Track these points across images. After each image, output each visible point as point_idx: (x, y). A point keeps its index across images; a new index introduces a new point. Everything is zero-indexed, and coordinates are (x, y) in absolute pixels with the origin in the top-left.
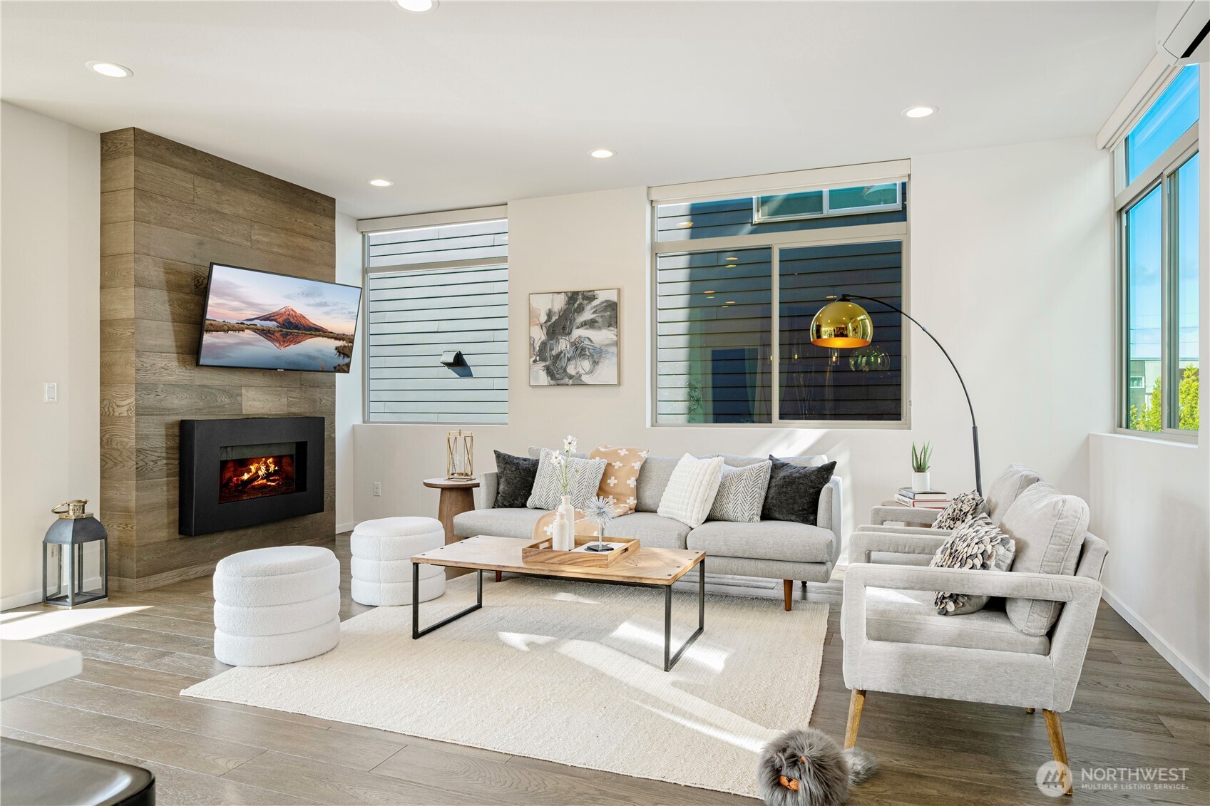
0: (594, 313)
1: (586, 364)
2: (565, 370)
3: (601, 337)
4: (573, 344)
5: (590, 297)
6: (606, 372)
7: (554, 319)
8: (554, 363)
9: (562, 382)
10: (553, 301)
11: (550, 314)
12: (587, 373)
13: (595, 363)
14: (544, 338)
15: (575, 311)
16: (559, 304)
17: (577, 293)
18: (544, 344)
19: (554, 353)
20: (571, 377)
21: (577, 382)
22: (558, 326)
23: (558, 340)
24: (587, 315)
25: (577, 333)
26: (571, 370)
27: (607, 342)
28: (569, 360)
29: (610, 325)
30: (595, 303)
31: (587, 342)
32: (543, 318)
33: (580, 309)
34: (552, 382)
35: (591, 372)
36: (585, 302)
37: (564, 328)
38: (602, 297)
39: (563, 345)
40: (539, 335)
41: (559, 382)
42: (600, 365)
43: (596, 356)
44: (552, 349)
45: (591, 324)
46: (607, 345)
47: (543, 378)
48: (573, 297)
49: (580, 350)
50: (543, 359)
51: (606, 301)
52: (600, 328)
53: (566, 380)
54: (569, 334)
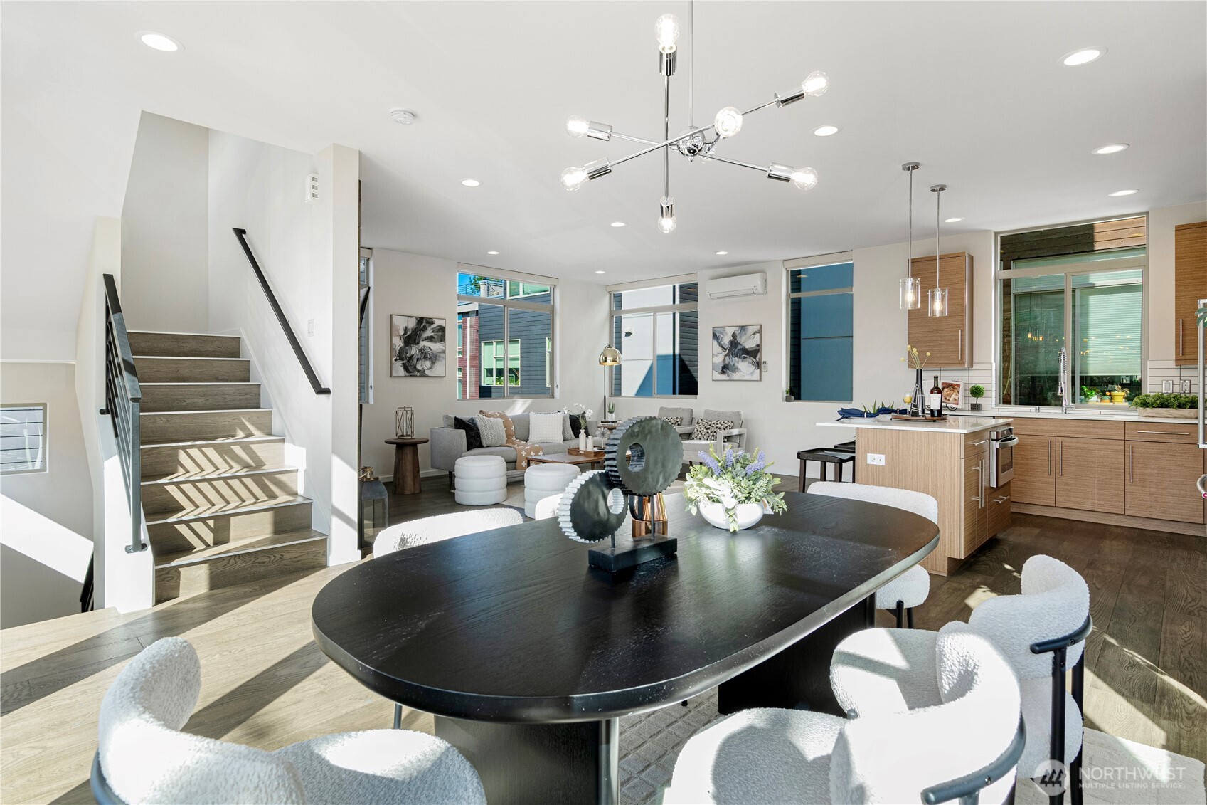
0: (433, 332)
1: (428, 364)
2: (415, 366)
3: (436, 347)
4: (420, 350)
5: (430, 322)
6: (439, 369)
7: (408, 334)
8: (408, 362)
9: (413, 374)
10: (408, 322)
11: (406, 330)
12: (428, 369)
13: (433, 363)
14: (402, 345)
15: (422, 329)
16: (412, 324)
17: (423, 318)
18: (401, 349)
19: (408, 355)
20: (419, 371)
21: (422, 374)
22: (411, 338)
23: (411, 347)
24: (428, 333)
25: (423, 344)
26: (419, 367)
27: (440, 351)
28: (417, 360)
29: (441, 341)
30: (433, 326)
31: (428, 350)
32: (402, 332)
33: (424, 329)
34: (407, 374)
35: (430, 368)
36: (427, 325)
37: (415, 340)
38: (438, 323)
39: (414, 350)
40: (399, 343)
41: (412, 374)
42: (436, 364)
43: (434, 359)
44: (407, 353)
45: (430, 339)
46: (440, 352)
47: (401, 372)
48: (420, 320)
49: (424, 355)
50: (401, 359)
51: (439, 326)
52: (436, 342)
53: (416, 373)
54: (418, 343)
